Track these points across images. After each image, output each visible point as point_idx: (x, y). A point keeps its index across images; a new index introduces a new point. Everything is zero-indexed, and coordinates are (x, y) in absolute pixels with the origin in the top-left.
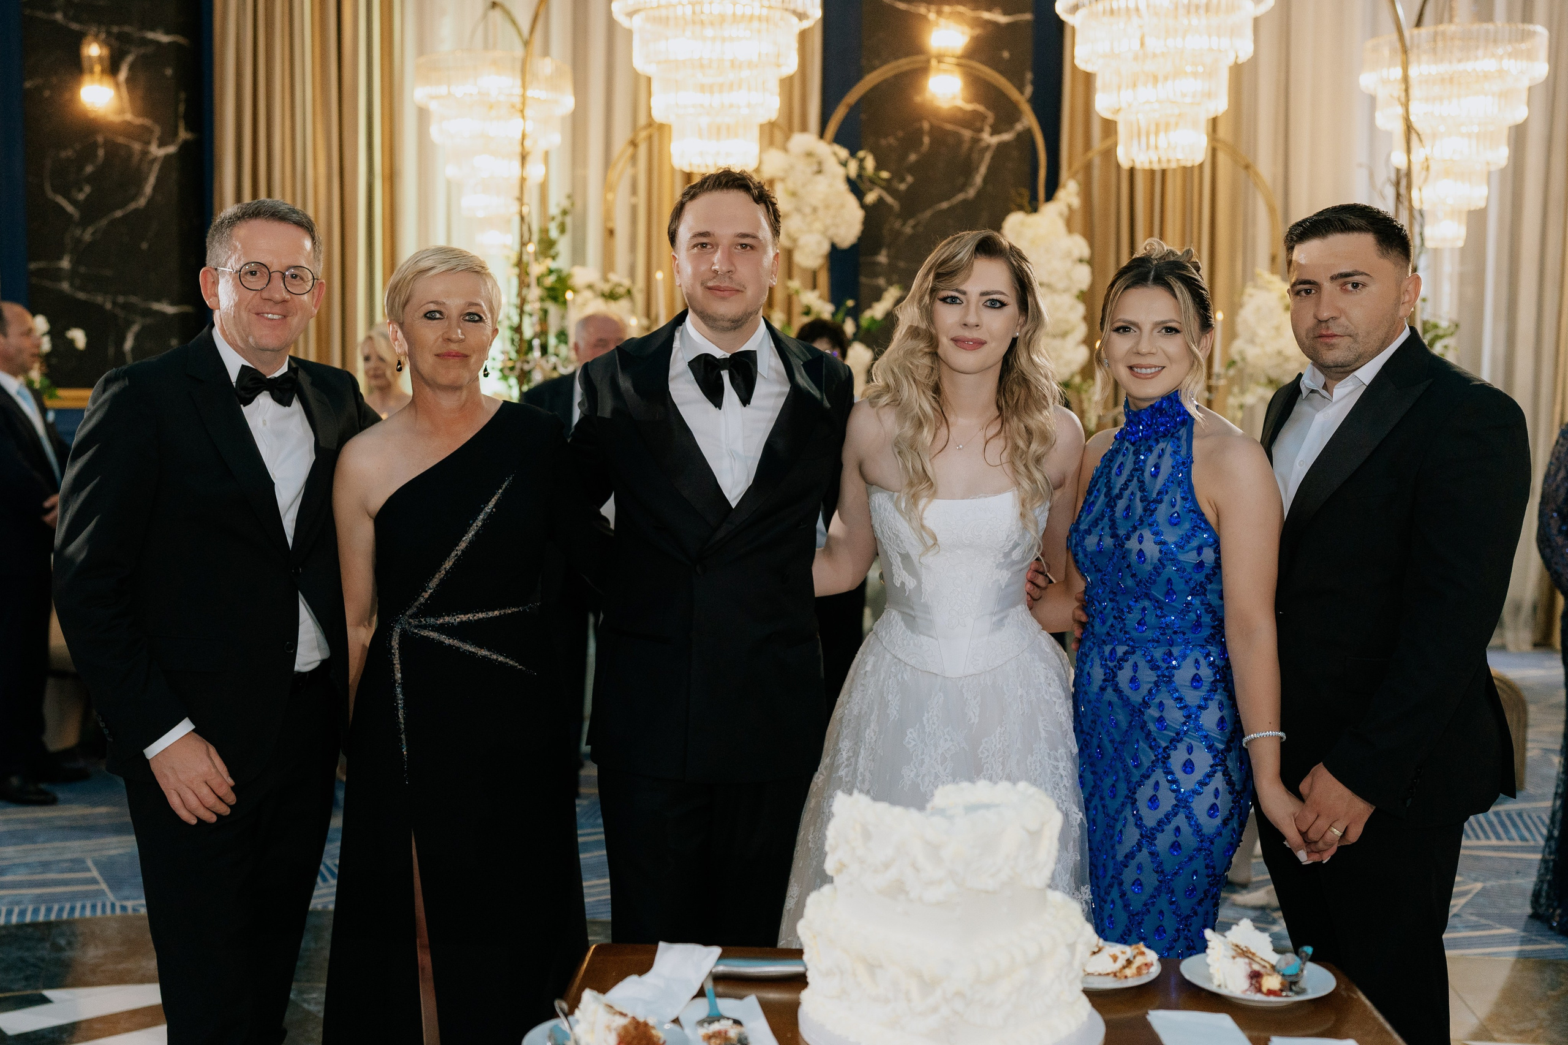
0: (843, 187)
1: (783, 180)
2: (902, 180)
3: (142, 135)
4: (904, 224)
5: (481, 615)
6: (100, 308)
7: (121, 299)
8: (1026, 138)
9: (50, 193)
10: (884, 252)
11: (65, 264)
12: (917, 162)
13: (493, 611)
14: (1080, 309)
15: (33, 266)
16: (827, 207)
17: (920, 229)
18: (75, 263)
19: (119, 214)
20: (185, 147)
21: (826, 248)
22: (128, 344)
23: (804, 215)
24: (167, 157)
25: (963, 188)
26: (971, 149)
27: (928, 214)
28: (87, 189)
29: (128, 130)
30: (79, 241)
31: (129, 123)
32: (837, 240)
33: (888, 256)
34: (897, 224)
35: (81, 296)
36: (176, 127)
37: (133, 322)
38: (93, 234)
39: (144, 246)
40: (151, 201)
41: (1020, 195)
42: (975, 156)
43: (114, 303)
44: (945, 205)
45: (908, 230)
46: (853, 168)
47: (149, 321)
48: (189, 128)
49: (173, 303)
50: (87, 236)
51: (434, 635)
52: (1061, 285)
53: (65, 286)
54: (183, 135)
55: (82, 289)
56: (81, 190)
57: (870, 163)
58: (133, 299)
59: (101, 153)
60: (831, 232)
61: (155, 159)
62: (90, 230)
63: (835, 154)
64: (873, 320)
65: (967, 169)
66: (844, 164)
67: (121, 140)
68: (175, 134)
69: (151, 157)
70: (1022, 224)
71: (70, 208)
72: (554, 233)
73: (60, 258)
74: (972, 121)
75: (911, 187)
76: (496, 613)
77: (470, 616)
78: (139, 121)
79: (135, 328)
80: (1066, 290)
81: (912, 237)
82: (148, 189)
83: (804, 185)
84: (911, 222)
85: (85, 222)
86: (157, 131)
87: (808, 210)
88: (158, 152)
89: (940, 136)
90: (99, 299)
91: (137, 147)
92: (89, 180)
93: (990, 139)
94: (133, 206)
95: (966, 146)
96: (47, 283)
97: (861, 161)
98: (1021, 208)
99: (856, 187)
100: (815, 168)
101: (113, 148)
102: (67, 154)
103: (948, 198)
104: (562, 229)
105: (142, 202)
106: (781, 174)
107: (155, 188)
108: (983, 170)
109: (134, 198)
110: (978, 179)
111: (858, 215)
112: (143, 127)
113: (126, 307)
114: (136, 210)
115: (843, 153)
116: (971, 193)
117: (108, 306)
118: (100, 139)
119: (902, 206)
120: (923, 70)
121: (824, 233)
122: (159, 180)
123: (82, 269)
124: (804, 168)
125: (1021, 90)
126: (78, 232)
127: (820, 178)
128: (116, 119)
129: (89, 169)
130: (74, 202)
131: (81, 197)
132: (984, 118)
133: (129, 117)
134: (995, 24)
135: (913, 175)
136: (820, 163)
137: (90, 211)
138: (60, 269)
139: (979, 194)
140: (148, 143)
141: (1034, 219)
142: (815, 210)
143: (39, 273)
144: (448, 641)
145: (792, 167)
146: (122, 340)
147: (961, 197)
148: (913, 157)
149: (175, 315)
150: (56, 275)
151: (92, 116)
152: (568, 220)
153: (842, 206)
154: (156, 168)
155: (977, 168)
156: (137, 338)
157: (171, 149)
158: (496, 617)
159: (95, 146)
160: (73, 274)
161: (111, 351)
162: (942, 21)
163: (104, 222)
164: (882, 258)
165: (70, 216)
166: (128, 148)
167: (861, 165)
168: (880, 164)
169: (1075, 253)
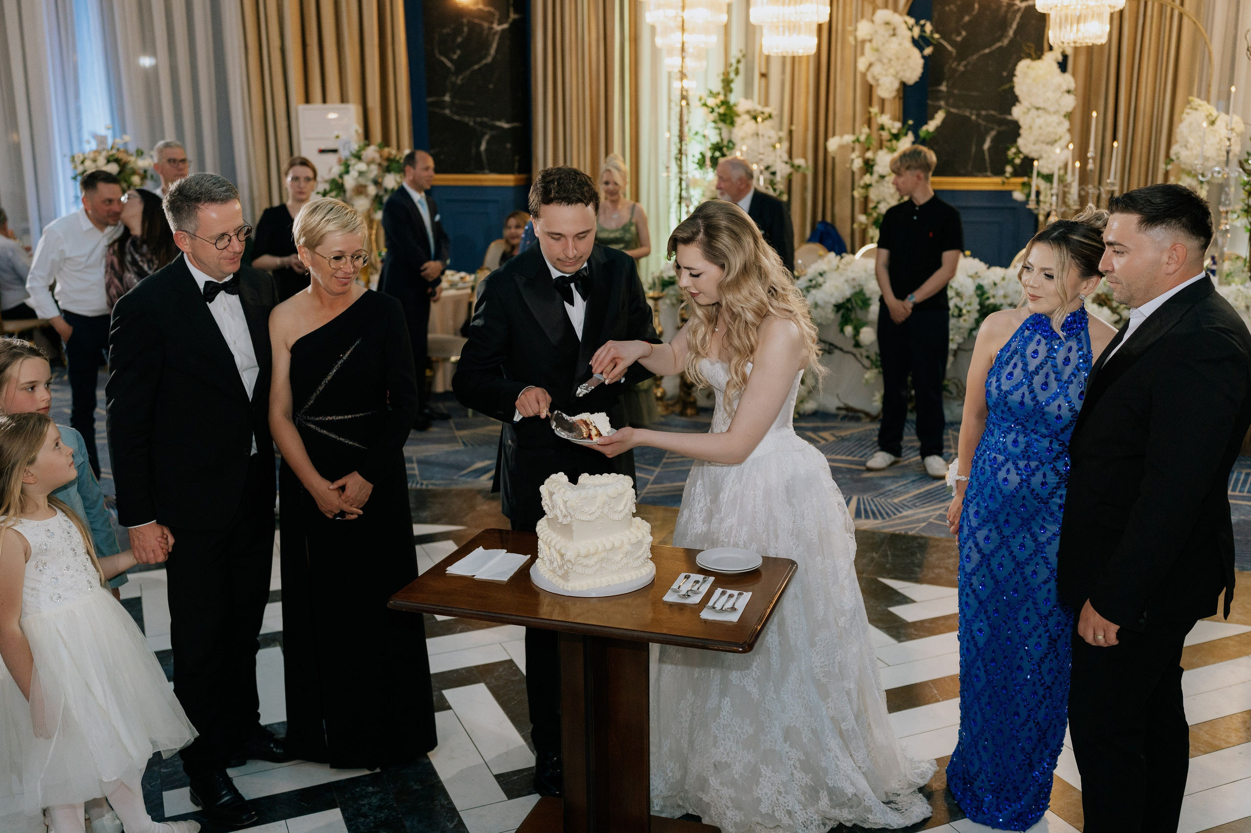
0: (908, 44)
1: (870, 41)
2: (959, 34)
3: (488, 17)
4: (958, 65)
5: (340, 418)
6: (467, 124)
7: (478, 119)
9: (438, 55)
10: (944, 84)
11: (447, 98)
12: (970, 21)
13: (348, 415)
14: (1066, 124)
15: (430, 100)
16: (898, 59)
17: (969, 67)
18: (452, 97)
19: (476, 67)
20: (514, 23)
21: (896, 85)
22: (483, 147)
23: (884, 64)
24: (503, 31)
25: (999, 39)
26: (1007, 12)
27: (975, 57)
28: (458, 52)
29: (480, 14)
30: (454, 84)
31: (480, 10)
32: (905, 80)
33: (947, 86)
34: (954, 65)
35: (456, 117)
36: (508, 11)
37: (486, 134)
38: (462, 80)
39: (491, 86)
40: (494, 58)
41: (1029, 47)
42: (1009, 16)
43: (475, 122)
44: (987, 51)
45: (961, 68)
46: (916, 31)
47: (494, 132)
48: (516, 12)
49: (507, 122)
50: (459, 82)
51: (313, 426)
52: (1052, 109)
53: (447, 112)
54: (513, 16)
55: (456, 113)
56: (455, 53)
57: (928, 28)
58: (485, 119)
59: (466, 29)
60: (901, 75)
61: (496, 32)
62: (460, 77)
63: (906, 22)
64: (928, 132)
65: (1004, 25)
66: (911, 29)
67: (477, 21)
68: (508, 16)
69: (494, 31)
70: (1028, 67)
71: (449, 64)
72: (732, 75)
73: (444, 95)
75: (964, 39)
76: (350, 416)
77: (334, 417)
78: (487, 9)
79: (487, 137)
80: (1056, 112)
81: (963, 73)
82: (493, 51)
83: (883, 44)
84: (964, 63)
85: (458, 72)
86: (497, 14)
87: (885, 61)
88: (497, 28)
89: (986, 3)
90: (466, 119)
91: (486, 25)
92: (460, 46)
93: (1020, 5)
94: (484, 62)
95: (1004, 9)
96: (437, 110)
97: (923, 26)
98: (1029, 56)
99: (919, 43)
100: (891, 32)
101: (472, 26)
102: (446, 30)
103: (990, 46)
104: (737, 72)
105: (489, 60)
106: (868, 37)
107: (497, 51)
108: (1014, 26)
109: (485, 57)
110: (1011, 33)
111: (921, 62)
112: (490, 13)
113: (482, 124)
114: (486, 64)
115: (911, 21)
116: (1006, 42)
117: (471, 124)
118: (465, 21)
119: (957, 53)
121: (895, 76)
122: (499, 45)
123: (457, 102)
124: (884, 32)
126: (453, 79)
127: (894, 39)
128: (474, 8)
129: (459, 40)
130: (451, 60)
131: (455, 57)
133: (481, 6)
135: (965, 30)
136: (894, 29)
137: (461, 65)
138: (444, 101)
139: (1012, 42)
140: (492, 23)
141: (1038, 63)
142: (890, 60)
143: (432, 104)
144: (318, 429)
145: (876, 32)
146: (479, 144)
147: (999, 44)
148: (967, 18)
149: (509, 129)
150: (441, 105)
151: (460, 6)
152: (741, 67)
153: (909, 57)
154: (497, 38)
155: (1011, 24)
156: (488, 143)
157: (505, 26)
158: (349, 419)
159: (461, 25)
160: (452, 104)
161: (474, 151)
163: (468, 72)
164: (943, 88)
165: (449, 68)
166: (480, 26)
167: (923, 30)
168: (936, 29)
169: (1065, 87)
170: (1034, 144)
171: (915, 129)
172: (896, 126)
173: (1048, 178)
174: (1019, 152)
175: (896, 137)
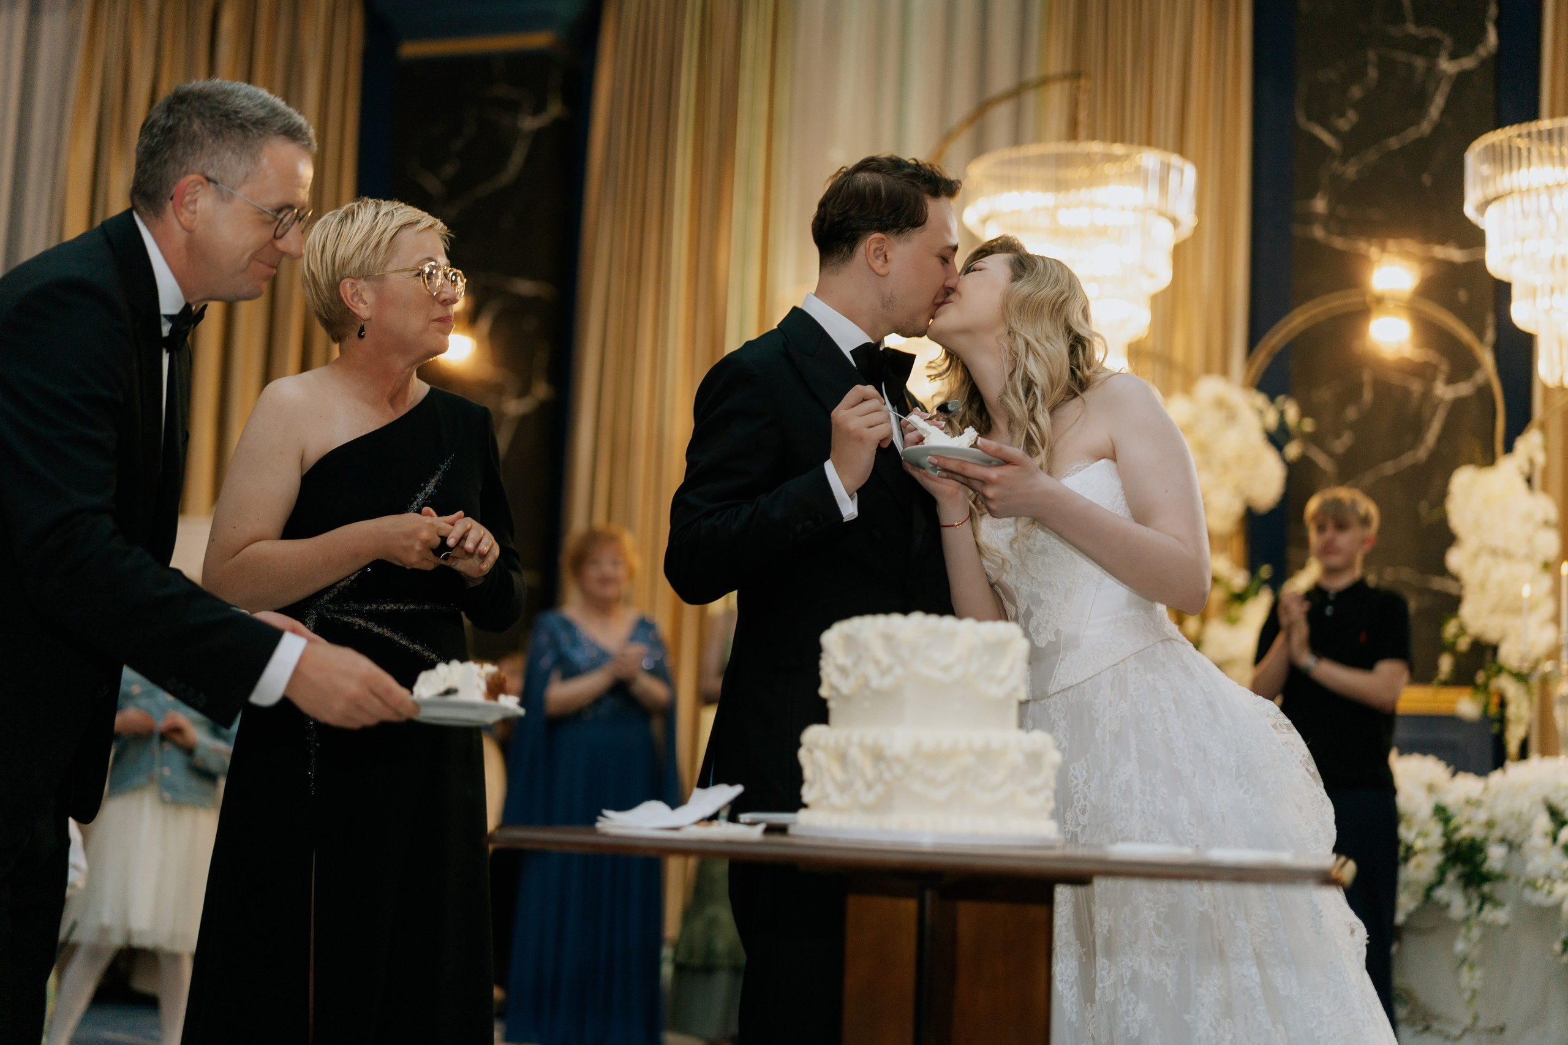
0: (1257, 439)
2: (1337, 436)
3: (498, 390)
8: (1484, 391)
12: (1357, 418)
14: (1548, 581)
16: (1239, 461)
21: (1237, 508)
24: (526, 418)
25: (1410, 448)
26: (1421, 404)
27: (1370, 478)
29: (486, 386)
32: (1252, 500)
41: (1473, 447)
42: (1426, 413)
44: (1390, 467)
46: (1272, 419)
52: (1519, 553)
57: (1292, 413)
60: (1245, 491)
61: (513, 419)
63: (1252, 401)
65: (1416, 427)
66: (1261, 414)
69: (509, 417)
70: (1472, 482)
74: (1423, 372)
75: (1348, 447)
80: (1529, 557)
83: (1213, 436)
87: (1218, 465)
89: (1383, 388)
93: (1444, 392)
95: (1414, 400)
97: (1282, 409)
98: (1471, 461)
99: (1278, 438)
100: (1226, 417)
103: (1393, 459)
108: (1434, 426)
110: (1428, 437)
111: (1280, 470)
115: (1260, 400)
116: (1422, 453)
119: (1338, 467)
120: (1361, 313)
121: (1235, 493)
122: (515, 439)
124: (1212, 417)
125: (1480, 336)
127: (1231, 428)
132: (1435, 368)
133: (486, 367)
134: (1450, 265)
135: (1350, 432)
136: (1231, 413)
141: (1489, 473)
142: (1226, 465)
145: (1199, 417)
147: (1409, 458)
148: (1351, 413)
153: (1259, 461)
154: (513, 427)
155: (1427, 425)
157: (530, 406)
162: (1386, 257)
167: (1282, 414)
168: (1304, 413)
169: (1539, 516)
170: (1493, 611)
171: (1276, 582)
172: (1239, 579)
173: (1521, 677)
174: (1462, 630)
175: (1240, 598)
